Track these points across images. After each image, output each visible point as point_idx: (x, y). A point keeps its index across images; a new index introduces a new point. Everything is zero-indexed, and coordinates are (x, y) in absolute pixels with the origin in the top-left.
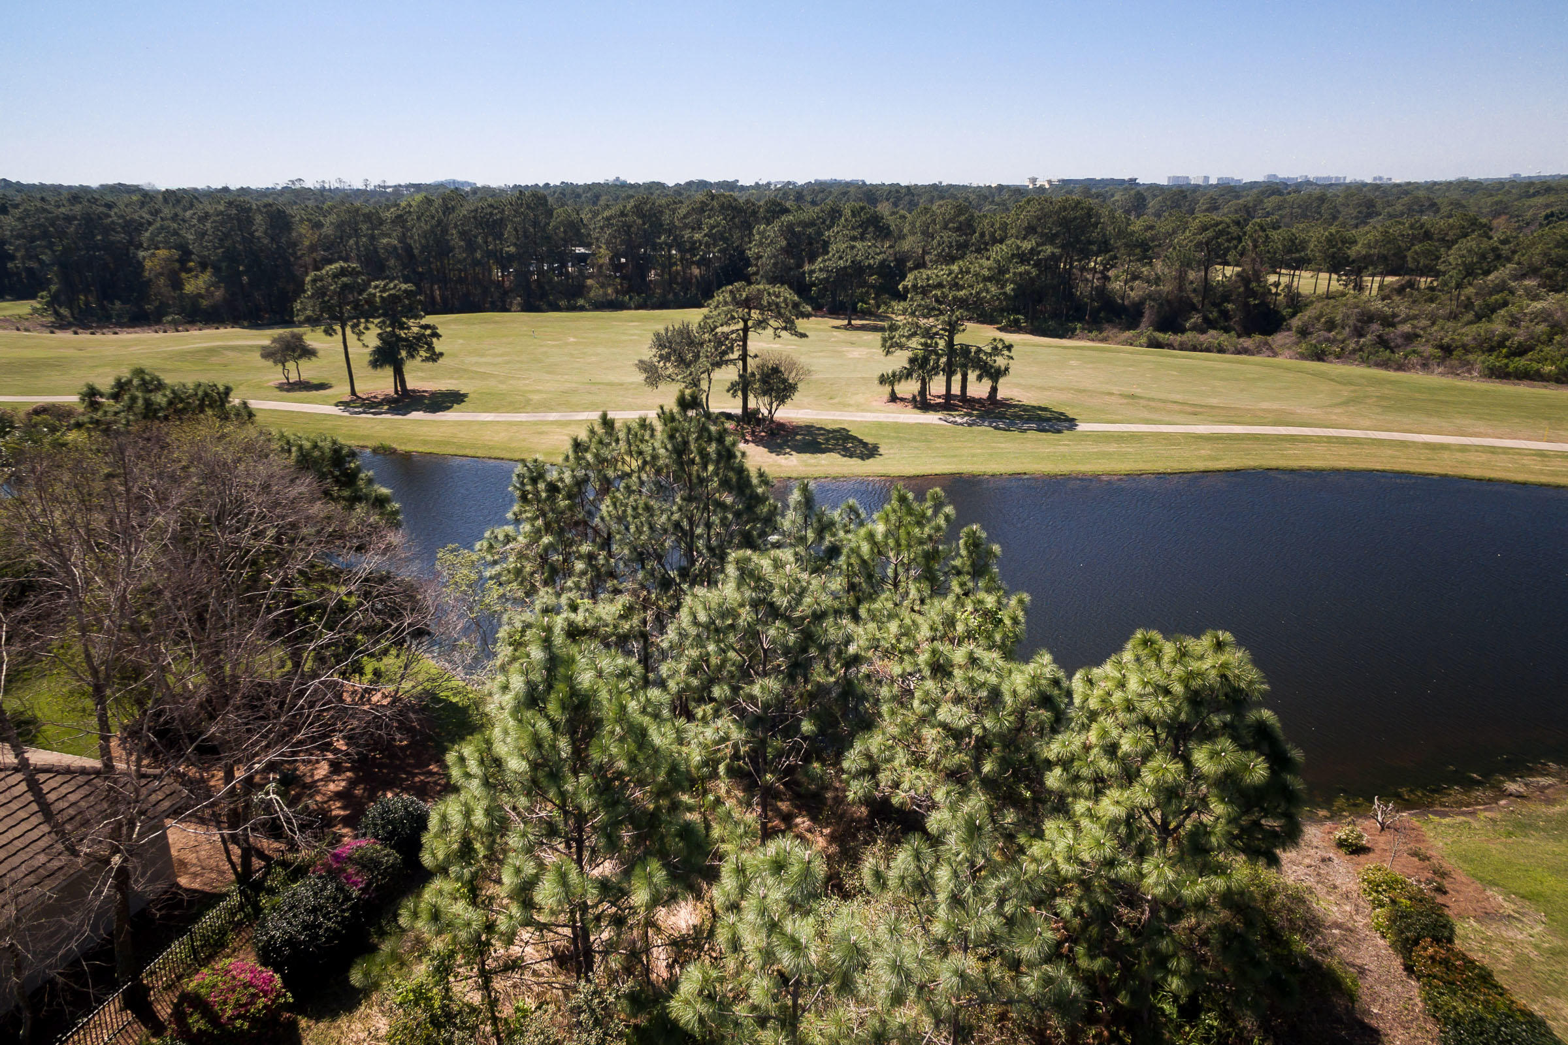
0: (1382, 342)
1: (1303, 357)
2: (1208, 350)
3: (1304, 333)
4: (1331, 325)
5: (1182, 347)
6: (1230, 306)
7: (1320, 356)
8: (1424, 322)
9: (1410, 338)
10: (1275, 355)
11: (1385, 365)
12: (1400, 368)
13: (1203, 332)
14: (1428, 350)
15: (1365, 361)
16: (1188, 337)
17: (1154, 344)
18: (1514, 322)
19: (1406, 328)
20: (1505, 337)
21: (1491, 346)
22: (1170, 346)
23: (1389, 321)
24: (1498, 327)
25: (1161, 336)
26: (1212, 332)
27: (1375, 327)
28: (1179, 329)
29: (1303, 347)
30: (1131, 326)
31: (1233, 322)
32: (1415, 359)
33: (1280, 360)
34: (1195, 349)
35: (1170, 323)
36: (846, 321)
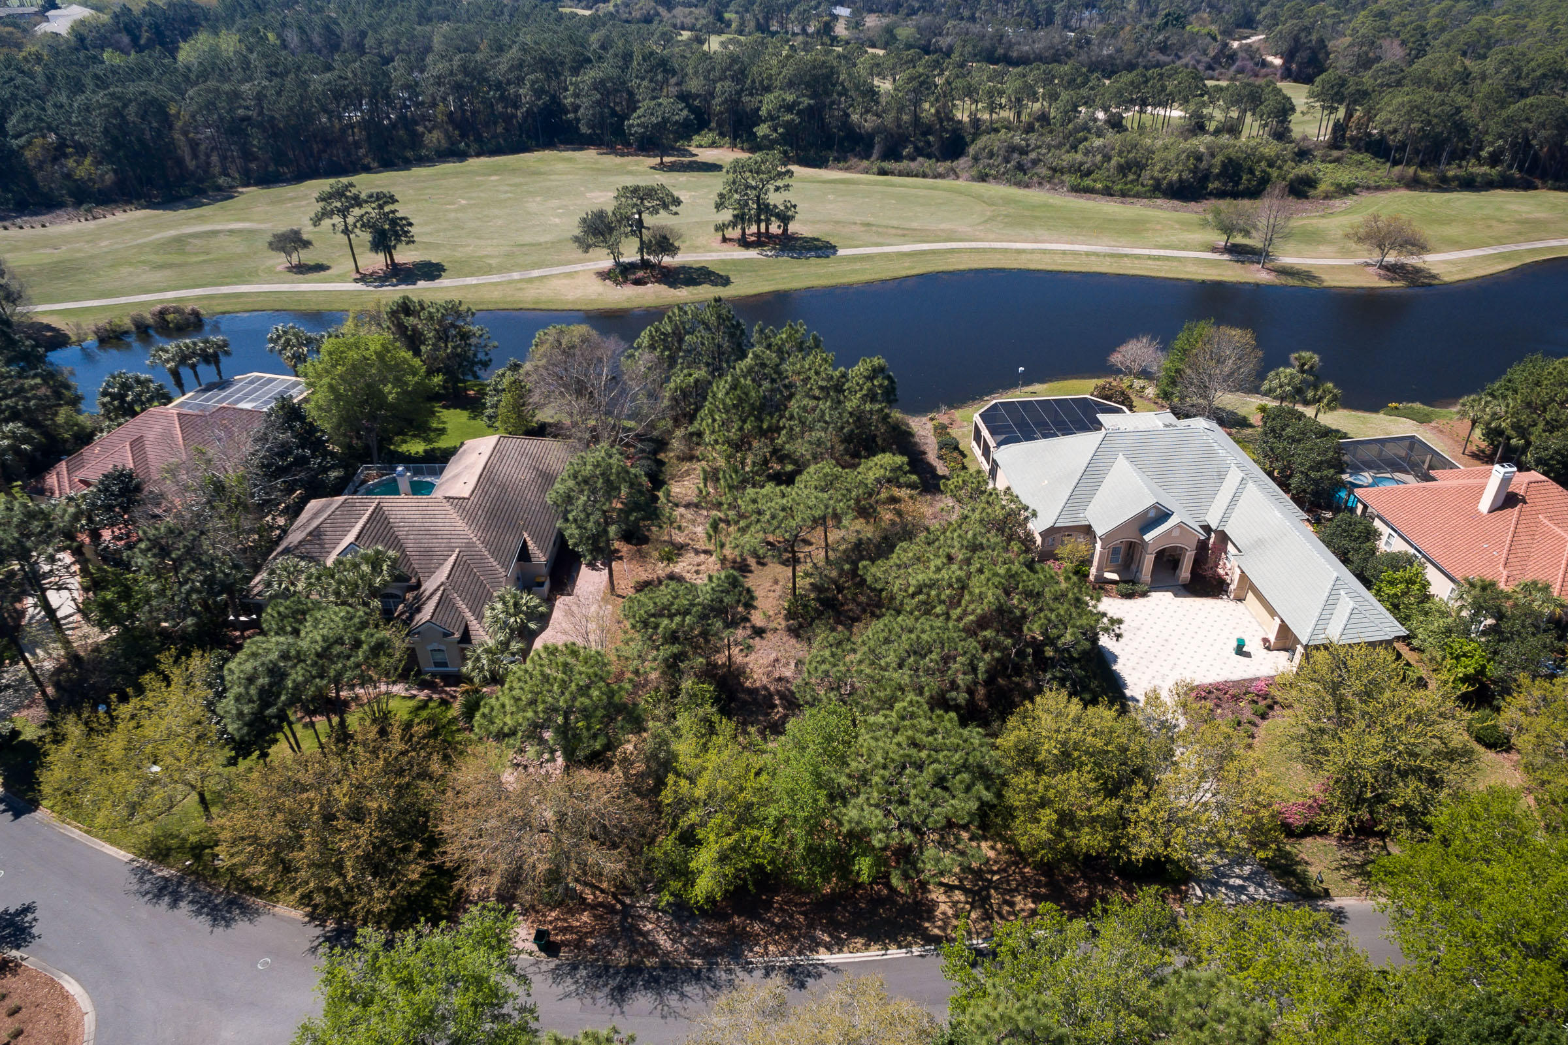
0: (1020, 167)
1: (974, 179)
2: (916, 176)
3: (976, 159)
4: (991, 155)
5: (901, 174)
6: (931, 138)
7: (983, 178)
8: (1044, 151)
9: (1035, 162)
10: (958, 177)
11: (1018, 184)
12: (1027, 186)
13: (913, 159)
14: (1044, 171)
15: (1008, 181)
16: (904, 165)
17: (883, 172)
18: (1087, 153)
19: (1033, 155)
22: (892, 173)
23: (1024, 152)
25: (887, 165)
26: (920, 159)
27: (1016, 155)
28: (898, 158)
29: (974, 172)
30: (867, 156)
31: (935, 149)
32: (1035, 179)
33: (961, 183)
34: (908, 175)
35: (892, 152)
36: (658, 160)
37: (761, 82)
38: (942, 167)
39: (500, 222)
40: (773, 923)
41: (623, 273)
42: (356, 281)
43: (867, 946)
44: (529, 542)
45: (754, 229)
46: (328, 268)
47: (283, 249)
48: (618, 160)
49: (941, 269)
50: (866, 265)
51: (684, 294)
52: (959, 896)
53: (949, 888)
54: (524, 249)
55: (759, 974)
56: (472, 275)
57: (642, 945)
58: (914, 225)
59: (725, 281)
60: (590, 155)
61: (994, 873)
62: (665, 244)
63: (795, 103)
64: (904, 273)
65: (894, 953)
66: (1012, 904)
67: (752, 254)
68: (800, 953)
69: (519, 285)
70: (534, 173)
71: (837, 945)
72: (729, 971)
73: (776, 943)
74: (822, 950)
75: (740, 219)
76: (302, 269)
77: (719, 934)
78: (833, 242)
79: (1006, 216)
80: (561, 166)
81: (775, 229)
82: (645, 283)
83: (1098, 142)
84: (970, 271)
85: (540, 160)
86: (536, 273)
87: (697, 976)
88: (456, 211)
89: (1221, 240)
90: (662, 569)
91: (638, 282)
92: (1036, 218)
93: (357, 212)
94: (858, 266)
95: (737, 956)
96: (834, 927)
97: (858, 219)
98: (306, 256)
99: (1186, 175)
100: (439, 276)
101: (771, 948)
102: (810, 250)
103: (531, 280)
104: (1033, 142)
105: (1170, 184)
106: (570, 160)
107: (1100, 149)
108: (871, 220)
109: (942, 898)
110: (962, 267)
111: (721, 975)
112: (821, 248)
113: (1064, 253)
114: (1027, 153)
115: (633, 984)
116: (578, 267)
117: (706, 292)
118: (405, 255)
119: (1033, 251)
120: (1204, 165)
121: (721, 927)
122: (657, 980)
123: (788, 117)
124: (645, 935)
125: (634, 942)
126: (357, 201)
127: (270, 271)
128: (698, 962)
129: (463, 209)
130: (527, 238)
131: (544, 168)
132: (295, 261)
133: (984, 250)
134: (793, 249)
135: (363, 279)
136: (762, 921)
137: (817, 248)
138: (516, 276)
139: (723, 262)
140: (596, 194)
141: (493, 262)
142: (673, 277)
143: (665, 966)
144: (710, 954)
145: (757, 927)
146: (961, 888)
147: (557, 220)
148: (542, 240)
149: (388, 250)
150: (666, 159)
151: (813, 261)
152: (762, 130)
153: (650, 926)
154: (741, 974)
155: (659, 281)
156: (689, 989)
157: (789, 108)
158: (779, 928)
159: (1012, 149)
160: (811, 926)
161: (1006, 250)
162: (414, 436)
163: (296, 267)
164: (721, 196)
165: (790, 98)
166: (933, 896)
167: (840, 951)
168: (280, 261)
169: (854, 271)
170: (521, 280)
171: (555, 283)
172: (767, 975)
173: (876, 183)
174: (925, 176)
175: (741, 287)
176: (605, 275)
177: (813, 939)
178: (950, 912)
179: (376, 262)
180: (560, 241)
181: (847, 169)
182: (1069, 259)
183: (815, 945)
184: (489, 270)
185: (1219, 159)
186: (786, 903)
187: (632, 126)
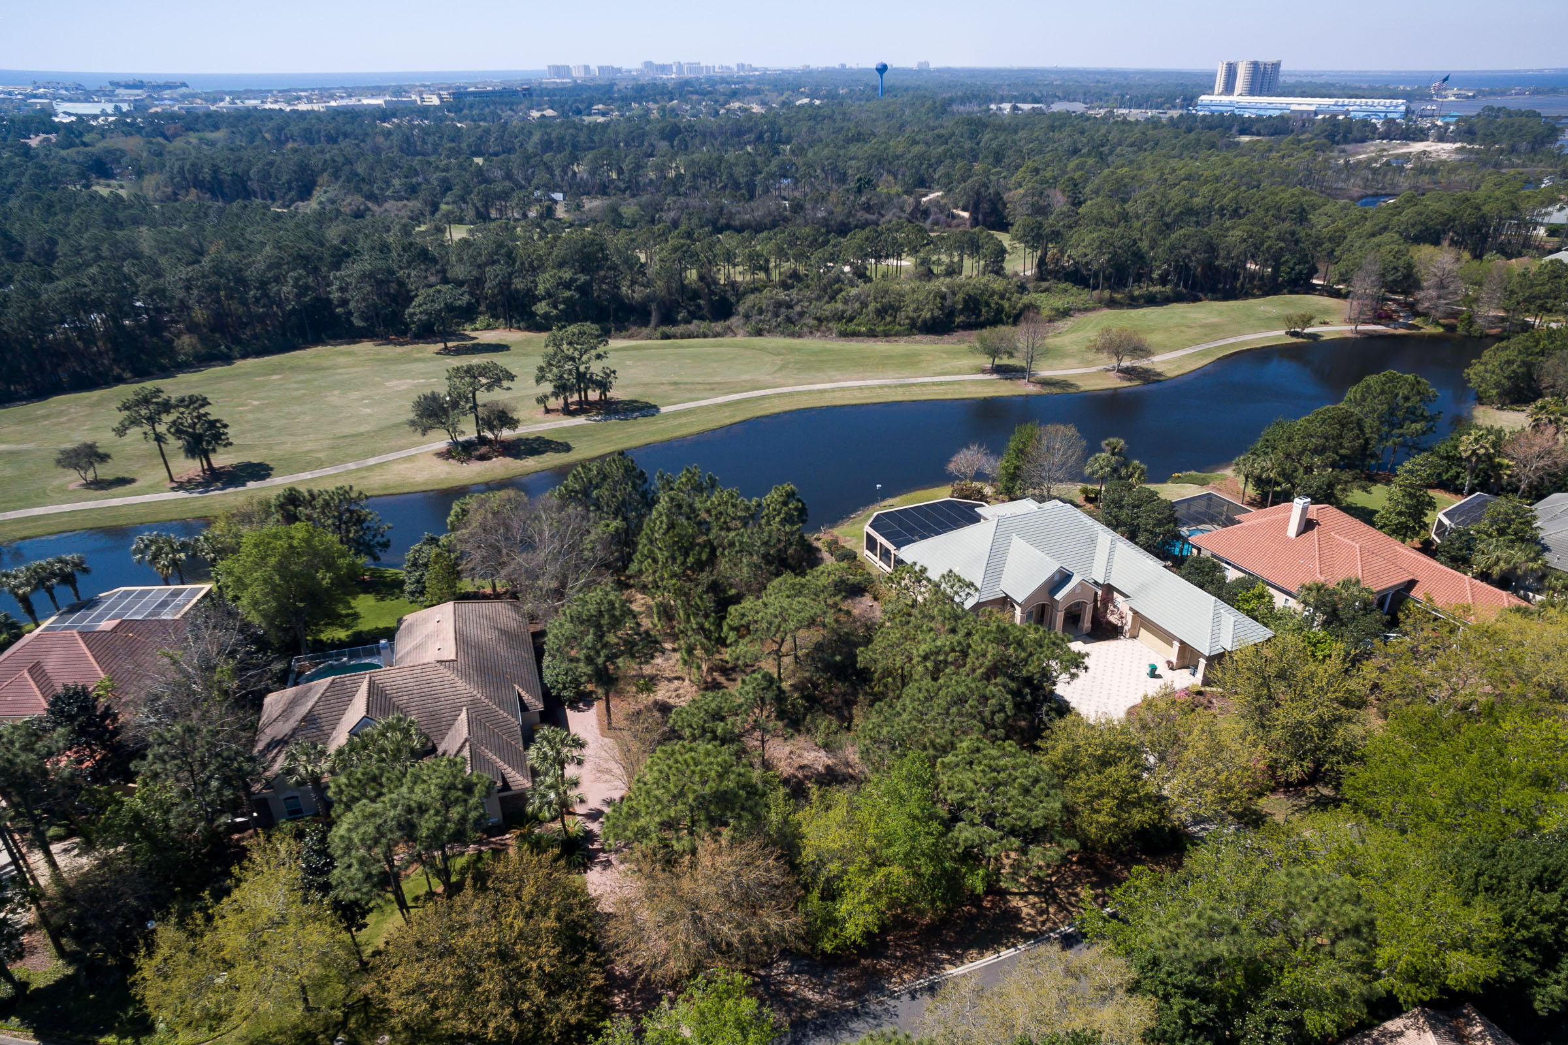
0: (789, 320)
1: (751, 335)
2: (698, 337)
3: (747, 317)
4: (761, 312)
5: (682, 337)
6: (702, 302)
7: (759, 333)
8: (807, 304)
9: (802, 314)
10: (735, 335)
11: (792, 335)
12: (800, 336)
13: (689, 322)
14: (812, 322)
15: (782, 333)
16: (681, 328)
17: (666, 337)
18: (845, 302)
19: (798, 308)
20: (844, 312)
21: (839, 317)
22: (675, 337)
23: (789, 306)
24: (840, 306)
25: (666, 329)
26: (695, 322)
27: (783, 310)
28: (674, 323)
29: (749, 329)
30: (646, 324)
31: (705, 311)
32: (806, 329)
33: (740, 339)
34: (689, 337)
35: (668, 318)
36: (442, 345)
37: (531, 263)
38: (718, 326)
39: (308, 418)
40: (896, 958)
41: (463, 451)
42: (173, 489)
43: (982, 955)
44: (523, 694)
45: (576, 397)
46: (132, 481)
47: (76, 466)
48: (399, 349)
49: (759, 414)
50: (692, 419)
51: (531, 463)
52: (1032, 899)
53: (1023, 896)
54: (348, 440)
55: (906, 998)
56: (304, 470)
57: (795, 1004)
58: (718, 379)
59: (567, 448)
60: (366, 348)
61: (1050, 876)
62: (504, 418)
63: (572, 280)
64: (728, 422)
65: (1006, 953)
66: (1076, 895)
67: (581, 420)
68: (931, 973)
69: (361, 474)
70: (318, 369)
71: (958, 959)
72: (881, 1003)
73: (906, 971)
74: (947, 966)
75: (562, 388)
76: (100, 485)
77: (856, 978)
78: (652, 401)
79: (796, 363)
80: (342, 360)
81: (594, 395)
82: (490, 458)
83: (854, 291)
84: (786, 413)
85: (315, 356)
86: (372, 461)
87: (856, 1014)
88: (250, 412)
89: (987, 362)
90: (645, 699)
91: (483, 458)
92: (822, 362)
93: (167, 418)
94: (684, 420)
95: (881, 990)
96: (948, 947)
97: (664, 380)
98: (104, 471)
99: (937, 312)
100: (269, 476)
101: (905, 976)
102: (633, 411)
103: (370, 468)
104: (794, 296)
105: (925, 322)
106: (350, 353)
107: (857, 298)
108: (676, 379)
109: (1021, 904)
110: (776, 410)
111: (874, 1007)
112: (647, 410)
113: (860, 388)
114: (791, 307)
115: (805, 1035)
116: (413, 451)
117: (550, 460)
118: (222, 459)
119: (833, 390)
120: (948, 303)
121: (855, 971)
122: (823, 1026)
123: (567, 294)
124: (793, 994)
125: (786, 1004)
126: (166, 407)
127: (62, 490)
128: (850, 1003)
129: (259, 409)
130: (346, 430)
131: (326, 363)
132: (90, 476)
133: (790, 394)
134: (616, 412)
135: (181, 486)
136: (886, 958)
137: (639, 409)
138: (352, 466)
139: (557, 430)
140: (395, 382)
141: (320, 455)
142: (514, 449)
143: (824, 1014)
144: (855, 994)
145: (885, 963)
146: (1031, 892)
147: (369, 410)
148: (362, 429)
149: (205, 454)
150: (450, 344)
151: (641, 420)
152: (541, 308)
153: (793, 988)
154: (892, 1002)
155: (503, 454)
156: (854, 1025)
157: (567, 285)
158: (904, 960)
159: (779, 305)
160: (929, 951)
161: (810, 392)
162: (327, 625)
163: (92, 483)
164: (541, 369)
165: (567, 274)
166: (1014, 904)
167: (962, 963)
168: (73, 479)
169: (681, 425)
170: (359, 470)
171: (396, 468)
172: (913, 998)
173: (665, 347)
174: (705, 336)
175: (582, 451)
176: (447, 455)
177: (936, 960)
178: (1033, 912)
179: (191, 468)
180: (381, 430)
181: (631, 337)
182: (867, 393)
183: (940, 964)
184: (320, 464)
185: (960, 297)
186: (900, 938)
187: (414, 314)
